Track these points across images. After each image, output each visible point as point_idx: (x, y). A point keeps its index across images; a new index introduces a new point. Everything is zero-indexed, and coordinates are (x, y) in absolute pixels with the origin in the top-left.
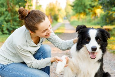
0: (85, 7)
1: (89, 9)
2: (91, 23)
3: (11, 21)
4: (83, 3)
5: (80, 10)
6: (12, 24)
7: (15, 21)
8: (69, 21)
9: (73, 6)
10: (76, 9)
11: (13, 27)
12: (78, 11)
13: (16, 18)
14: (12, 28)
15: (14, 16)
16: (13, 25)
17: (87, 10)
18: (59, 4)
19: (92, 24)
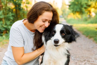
0: (82, 6)
1: (85, 8)
2: (88, 21)
3: (3, 20)
7: (9, 20)
8: (65, 19)
9: (70, 6)
10: (73, 8)
12: (75, 10)
14: (4, 28)
16: (6, 25)
17: (83, 9)
18: (56, 3)
19: (89, 23)
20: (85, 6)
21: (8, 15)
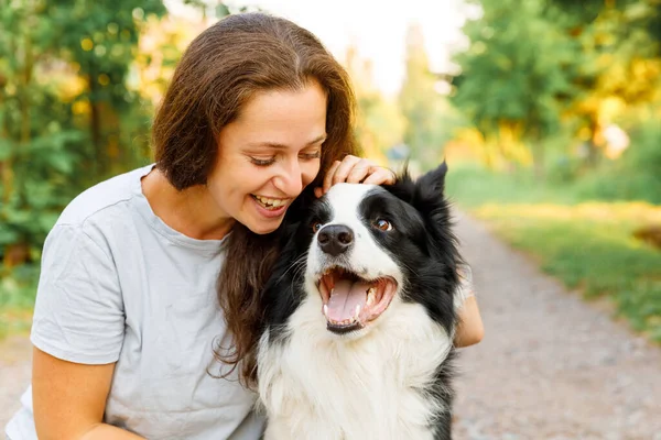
0: (538, 83)
1: (561, 97)
4: (522, 60)
5: (502, 104)
6: (14, 198)
7: (45, 172)
9: (456, 81)
10: (478, 98)
11: (19, 217)
12: (492, 110)
13: (50, 150)
14: (13, 227)
15: (34, 134)
16: (24, 204)
17: (548, 104)
20: (559, 83)
21: (39, 143)
